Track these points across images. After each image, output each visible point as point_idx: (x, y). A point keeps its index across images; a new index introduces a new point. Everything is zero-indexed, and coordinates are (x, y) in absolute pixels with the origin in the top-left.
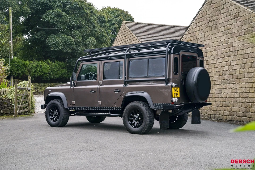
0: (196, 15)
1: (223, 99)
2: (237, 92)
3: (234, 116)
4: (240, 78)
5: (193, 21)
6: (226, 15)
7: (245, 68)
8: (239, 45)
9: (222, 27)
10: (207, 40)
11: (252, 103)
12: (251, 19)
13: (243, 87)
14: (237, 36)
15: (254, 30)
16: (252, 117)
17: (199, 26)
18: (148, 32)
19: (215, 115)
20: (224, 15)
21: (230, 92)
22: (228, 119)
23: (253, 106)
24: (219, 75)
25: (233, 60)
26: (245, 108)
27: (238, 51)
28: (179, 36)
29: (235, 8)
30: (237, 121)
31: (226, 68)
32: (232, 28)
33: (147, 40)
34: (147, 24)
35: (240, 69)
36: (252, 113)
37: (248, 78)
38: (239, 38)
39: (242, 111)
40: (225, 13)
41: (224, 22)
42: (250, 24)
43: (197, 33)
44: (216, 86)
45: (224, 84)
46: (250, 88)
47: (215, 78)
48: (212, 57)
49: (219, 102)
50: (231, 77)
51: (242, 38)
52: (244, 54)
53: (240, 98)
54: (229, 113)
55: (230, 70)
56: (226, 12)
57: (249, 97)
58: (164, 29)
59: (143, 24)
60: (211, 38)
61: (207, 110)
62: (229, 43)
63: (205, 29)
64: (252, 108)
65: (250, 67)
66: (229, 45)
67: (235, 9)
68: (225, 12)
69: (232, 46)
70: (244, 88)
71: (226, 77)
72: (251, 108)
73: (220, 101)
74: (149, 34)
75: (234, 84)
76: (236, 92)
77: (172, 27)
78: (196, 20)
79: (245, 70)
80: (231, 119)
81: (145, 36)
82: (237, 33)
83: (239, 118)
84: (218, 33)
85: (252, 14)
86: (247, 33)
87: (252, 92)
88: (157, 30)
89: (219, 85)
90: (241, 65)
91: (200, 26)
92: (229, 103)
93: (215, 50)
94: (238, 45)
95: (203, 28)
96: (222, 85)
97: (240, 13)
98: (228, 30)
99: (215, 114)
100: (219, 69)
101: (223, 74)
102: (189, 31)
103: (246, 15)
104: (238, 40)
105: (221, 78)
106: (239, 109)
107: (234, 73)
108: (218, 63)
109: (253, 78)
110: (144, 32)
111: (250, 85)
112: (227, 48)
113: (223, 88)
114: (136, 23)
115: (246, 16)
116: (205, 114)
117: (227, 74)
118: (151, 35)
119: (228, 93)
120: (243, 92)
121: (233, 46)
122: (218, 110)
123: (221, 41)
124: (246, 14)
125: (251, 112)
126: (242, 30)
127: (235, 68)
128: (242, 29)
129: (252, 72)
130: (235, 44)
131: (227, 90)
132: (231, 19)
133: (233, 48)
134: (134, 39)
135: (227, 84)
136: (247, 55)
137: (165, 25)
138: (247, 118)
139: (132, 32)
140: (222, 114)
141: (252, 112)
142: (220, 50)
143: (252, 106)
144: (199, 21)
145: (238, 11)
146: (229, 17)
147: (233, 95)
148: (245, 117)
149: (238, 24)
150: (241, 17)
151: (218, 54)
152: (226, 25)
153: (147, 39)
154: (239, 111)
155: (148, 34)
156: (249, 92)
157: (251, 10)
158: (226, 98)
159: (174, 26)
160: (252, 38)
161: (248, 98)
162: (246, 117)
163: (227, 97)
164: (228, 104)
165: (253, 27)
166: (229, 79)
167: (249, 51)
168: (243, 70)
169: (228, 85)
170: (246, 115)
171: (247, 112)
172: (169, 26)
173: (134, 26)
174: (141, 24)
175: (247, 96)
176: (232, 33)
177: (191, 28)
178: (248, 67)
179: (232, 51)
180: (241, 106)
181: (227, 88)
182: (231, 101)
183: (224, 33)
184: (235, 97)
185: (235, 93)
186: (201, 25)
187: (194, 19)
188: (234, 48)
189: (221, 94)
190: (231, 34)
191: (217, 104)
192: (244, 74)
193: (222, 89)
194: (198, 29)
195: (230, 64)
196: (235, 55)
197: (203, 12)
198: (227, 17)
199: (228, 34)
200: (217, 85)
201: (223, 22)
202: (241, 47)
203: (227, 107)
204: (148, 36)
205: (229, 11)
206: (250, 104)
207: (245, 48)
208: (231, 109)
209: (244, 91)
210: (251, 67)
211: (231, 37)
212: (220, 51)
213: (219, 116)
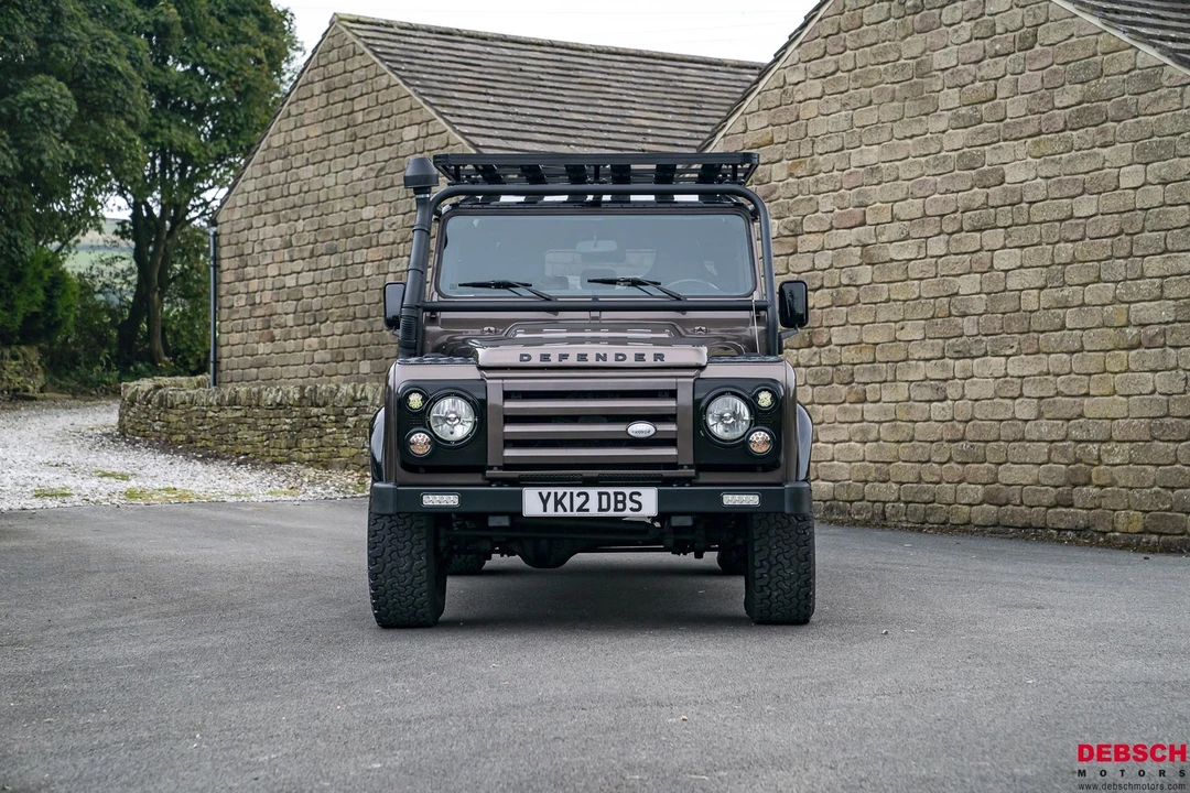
0: (802, 21)
1: (953, 426)
2: (1026, 394)
3: (1010, 507)
4: (1043, 332)
5: (785, 47)
6: (969, 33)
7: (1064, 283)
8: (1039, 180)
9: (946, 90)
10: (863, 147)
11: (1103, 442)
12: (1098, 59)
13: (1057, 370)
14: (1029, 137)
15: (1112, 113)
16: (1099, 507)
17: (822, 74)
18: (481, 83)
19: (907, 503)
20: (956, 31)
21: (990, 393)
22: (979, 520)
23: (1105, 458)
24: (933, 317)
25: (1004, 247)
26: (1068, 465)
27: (1031, 203)
28: (633, 106)
29: (1017, 6)
30: (1022, 528)
31: (967, 285)
32: (999, 95)
33: (489, 124)
34: (460, 33)
35: (1041, 289)
36: (1102, 487)
37: (1083, 329)
38: (1036, 144)
39: (1050, 482)
40: (963, 23)
41: (960, 67)
42: (1093, 82)
43: (809, 110)
44: (917, 367)
45: (957, 359)
46: (1090, 375)
47: (908, 328)
48: (894, 230)
49: (932, 442)
50: (998, 325)
51: (1051, 143)
52: (1064, 220)
53: (1044, 421)
54: (987, 493)
55: (988, 294)
56: (967, 17)
57: (1087, 414)
58: (551, 64)
59: (441, 33)
60: (886, 136)
61: (866, 482)
62: (986, 167)
63: (851, 91)
64: (1102, 467)
65: (1092, 279)
66: (984, 174)
67: (1016, 10)
68: (962, 20)
69: (1002, 183)
70: (1059, 375)
71: (968, 326)
72: (1094, 465)
73: (938, 436)
74: (490, 91)
75: (1009, 356)
76: (1021, 395)
77: (586, 54)
78: (800, 44)
79: (1066, 293)
80: (993, 519)
81: (473, 105)
82: (1028, 121)
83: (1035, 515)
84: (924, 118)
85: (1101, 38)
86: (1076, 126)
87: (1102, 392)
88: (521, 70)
89: (934, 362)
90: (1045, 270)
91: (824, 77)
92: (982, 444)
93: (911, 195)
94: (1032, 175)
95: (843, 89)
96: (947, 360)
97: (1040, 28)
98: (978, 106)
99: (910, 499)
100: (927, 288)
101: (954, 312)
102: (765, 97)
103: (1074, 39)
104: (1034, 154)
105: (941, 326)
106: (1035, 470)
107: (1012, 305)
108: (928, 260)
109: (1104, 329)
110: (460, 80)
111: (1091, 362)
112: (976, 189)
113: (954, 378)
114: (406, 28)
115: (1073, 44)
116: (851, 502)
117: (973, 312)
118: (502, 100)
119: (976, 400)
120: (1057, 394)
121: (1008, 179)
122: (926, 477)
123: (943, 153)
124: (1072, 35)
125: (1097, 486)
126: (1054, 108)
127: (1013, 283)
128: (1050, 106)
129: (1104, 305)
130: (1014, 174)
131: (974, 384)
132: (997, 55)
133: (1005, 190)
134: (417, 117)
135: (973, 358)
136: (1077, 225)
137: (552, 45)
138: (1077, 514)
139: (401, 78)
140: (949, 499)
141: (1102, 482)
142: (937, 196)
143: (1099, 456)
144: (822, 52)
145: (1035, 17)
146: (987, 41)
147: (1004, 409)
148: (1063, 510)
149: (1031, 80)
150: (1050, 49)
151: (925, 215)
152: (971, 78)
153: (489, 119)
154: (1038, 483)
155: (484, 90)
156: (1087, 395)
157: (1096, 22)
158: (967, 422)
159: (598, 52)
160: (1105, 151)
161: (1081, 420)
162: (1071, 506)
163: (971, 420)
164: (980, 452)
165: (1110, 100)
166: (986, 335)
167: (1085, 207)
168: (1057, 294)
169: (976, 360)
170: (1072, 500)
171: (1075, 485)
172: (572, 49)
173: (400, 42)
174: (430, 32)
175: (1077, 410)
176: (1001, 121)
177: (776, 84)
178: (1084, 281)
179: (999, 203)
180: (1045, 458)
181: (972, 376)
182: (995, 437)
183: (957, 117)
184: (1014, 418)
185: (1017, 401)
186: (833, 73)
187: (793, 38)
188: (1013, 191)
189: (944, 404)
190: (995, 124)
191: (920, 451)
192: (1060, 311)
193: (946, 380)
194: (816, 88)
195: (992, 267)
196: (1016, 225)
197: (845, 6)
198: (974, 42)
199: (980, 123)
200: (918, 360)
201: (955, 63)
202: (1048, 187)
203: (976, 465)
204: (488, 102)
205: (983, 14)
206: (1093, 448)
207: (1066, 192)
208: (997, 474)
209: (1061, 388)
210: (1099, 280)
211: (995, 139)
212: (936, 200)
213: (932, 509)
